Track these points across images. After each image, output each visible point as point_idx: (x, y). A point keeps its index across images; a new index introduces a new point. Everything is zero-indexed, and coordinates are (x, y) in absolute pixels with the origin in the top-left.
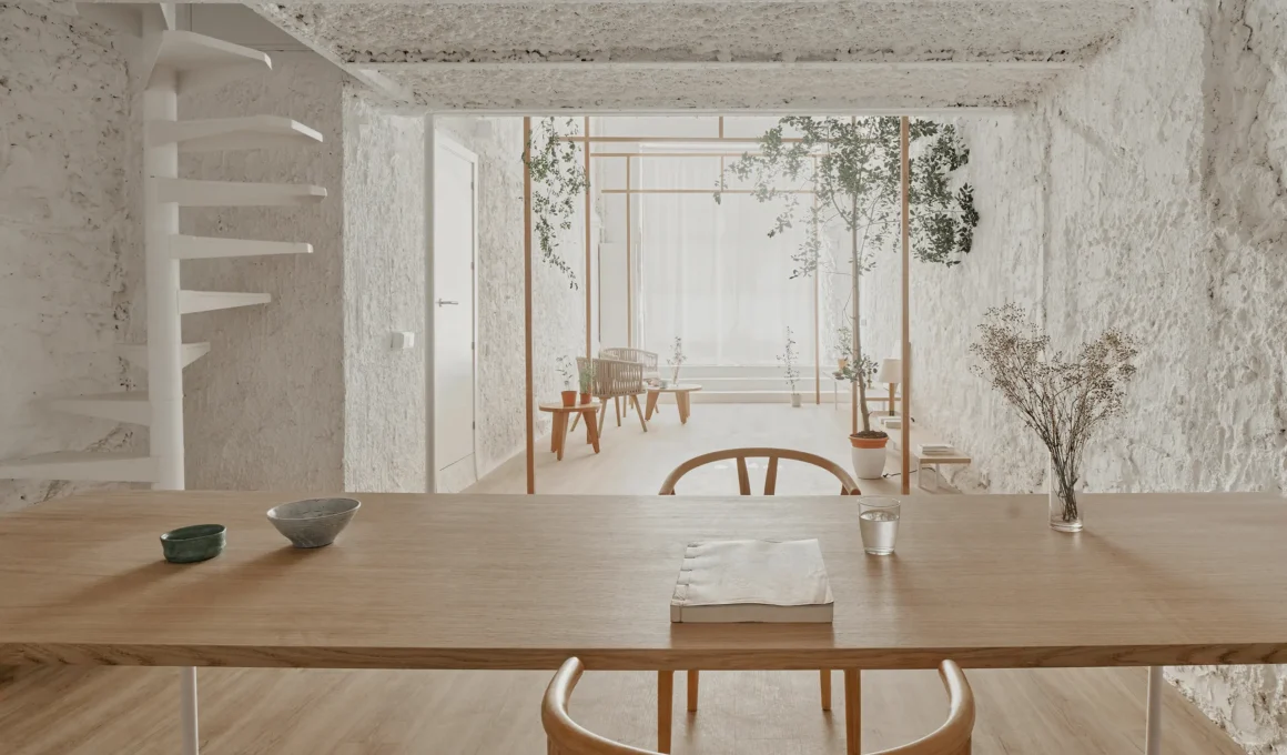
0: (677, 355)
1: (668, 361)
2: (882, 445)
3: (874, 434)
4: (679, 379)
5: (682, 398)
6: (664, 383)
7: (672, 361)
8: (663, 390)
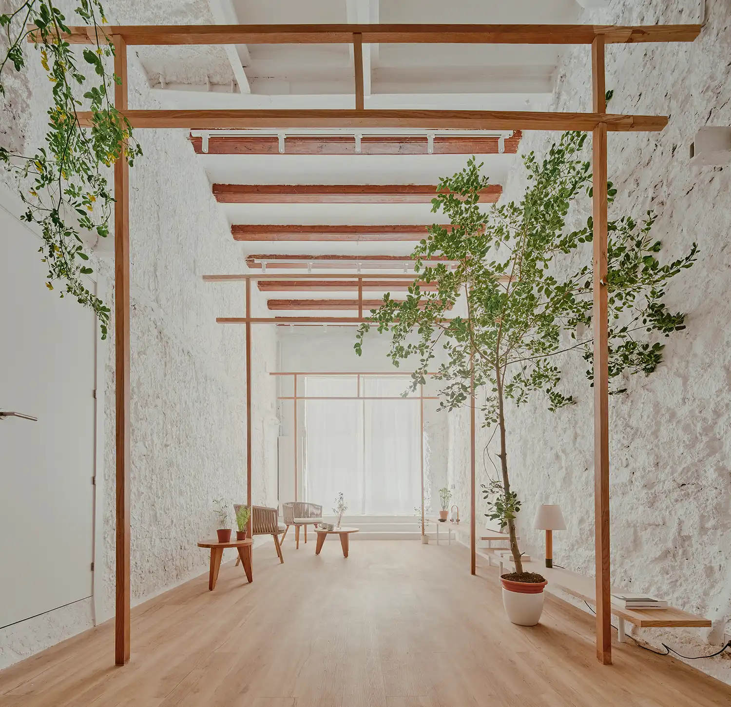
0: (341, 506)
1: (334, 510)
2: (539, 590)
3: (528, 577)
4: (341, 524)
5: (344, 537)
6: (331, 527)
7: (337, 510)
8: (331, 532)
